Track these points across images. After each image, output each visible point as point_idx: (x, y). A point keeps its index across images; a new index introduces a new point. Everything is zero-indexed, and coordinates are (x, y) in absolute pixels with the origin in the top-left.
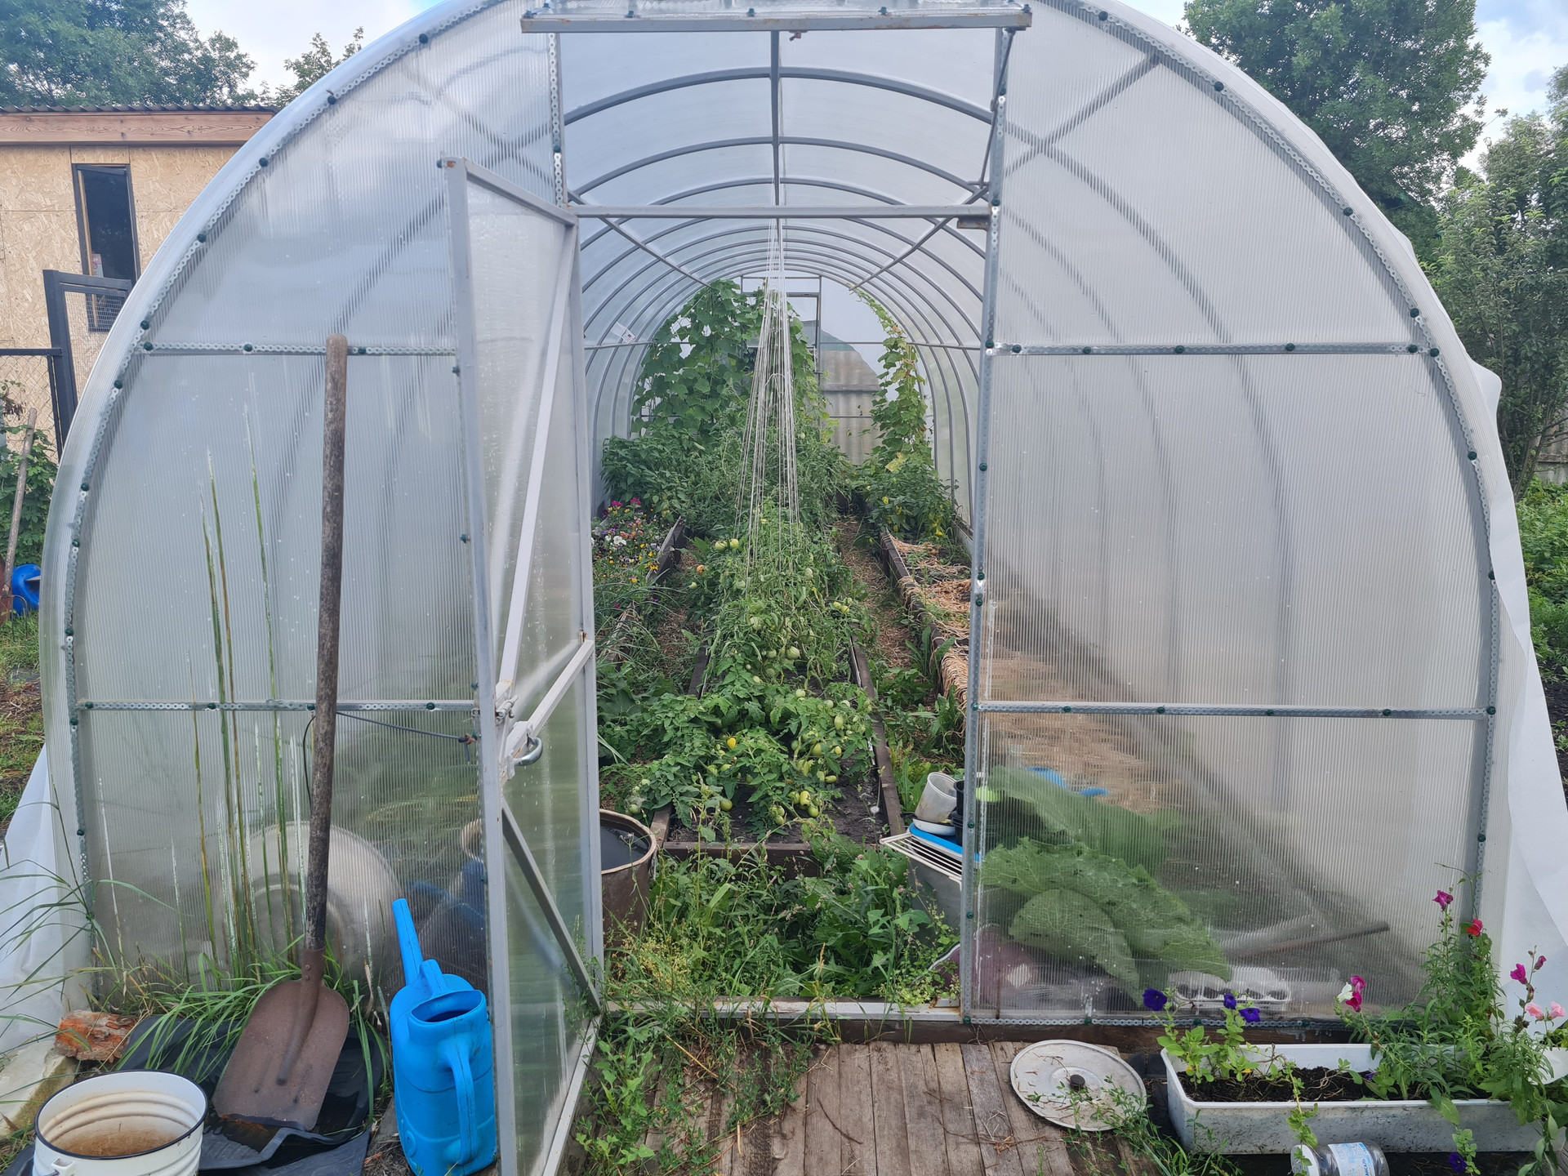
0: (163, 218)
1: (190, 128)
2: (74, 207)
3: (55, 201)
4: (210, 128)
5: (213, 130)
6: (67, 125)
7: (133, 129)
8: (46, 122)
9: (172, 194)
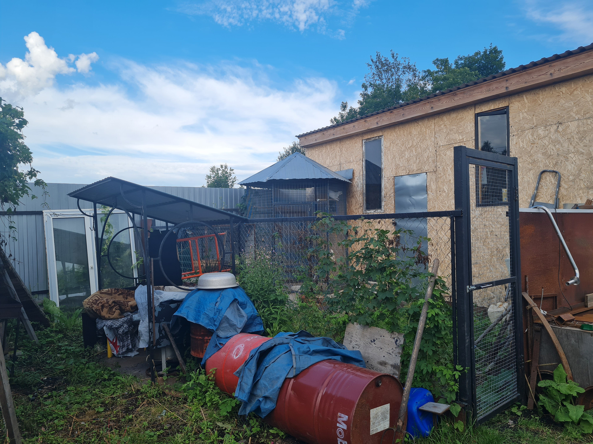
0: (527, 134)
1: (552, 71)
2: (474, 138)
3: (464, 136)
4: (567, 67)
5: (569, 68)
6: (475, 92)
7: (513, 83)
8: (464, 93)
9: (534, 118)
